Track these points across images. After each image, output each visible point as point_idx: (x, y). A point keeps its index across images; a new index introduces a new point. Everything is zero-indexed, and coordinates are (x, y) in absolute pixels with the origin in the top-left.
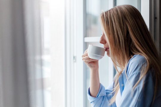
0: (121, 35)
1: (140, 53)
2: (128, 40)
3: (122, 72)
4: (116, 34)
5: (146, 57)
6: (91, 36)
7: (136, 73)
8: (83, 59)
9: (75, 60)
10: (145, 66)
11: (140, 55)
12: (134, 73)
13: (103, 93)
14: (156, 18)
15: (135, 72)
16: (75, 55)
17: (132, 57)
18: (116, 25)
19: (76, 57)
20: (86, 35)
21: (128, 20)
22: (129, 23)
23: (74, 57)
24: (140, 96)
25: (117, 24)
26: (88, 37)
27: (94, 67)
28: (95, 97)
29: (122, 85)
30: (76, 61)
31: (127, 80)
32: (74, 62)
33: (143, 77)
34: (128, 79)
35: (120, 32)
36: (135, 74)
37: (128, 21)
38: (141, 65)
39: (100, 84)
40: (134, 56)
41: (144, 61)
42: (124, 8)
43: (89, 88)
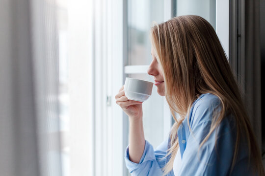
0: (184, 64)
1: (211, 92)
2: (194, 70)
3: (183, 122)
4: (176, 60)
5: (221, 98)
6: (135, 64)
7: (205, 123)
8: (117, 102)
9: (109, 103)
10: (218, 111)
11: (211, 93)
12: (201, 122)
13: (151, 156)
14: (240, 36)
15: (203, 121)
16: (109, 95)
17: (199, 98)
18: (177, 48)
19: (110, 97)
20: (127, 62)
21: (196, 39)
22: (196, 44)
23: (108, 98)
24: (212, 157)
25: (178, 45)
26: (131, 65)
27: (136, 114)
28: (138, 163)
29: (183, 142)
30: (110, 105)
31: (191, 133)
32: (108, 106)
33: (215, 128)
34: (191, 131)
35: (182, 59)
36: (203, 124)
37: (195, 41)
38: (213, 109)
39: (145, 141)
40: (202, 95)
41: (217, 103)
42: (189, 21)
43: (127, 147)
